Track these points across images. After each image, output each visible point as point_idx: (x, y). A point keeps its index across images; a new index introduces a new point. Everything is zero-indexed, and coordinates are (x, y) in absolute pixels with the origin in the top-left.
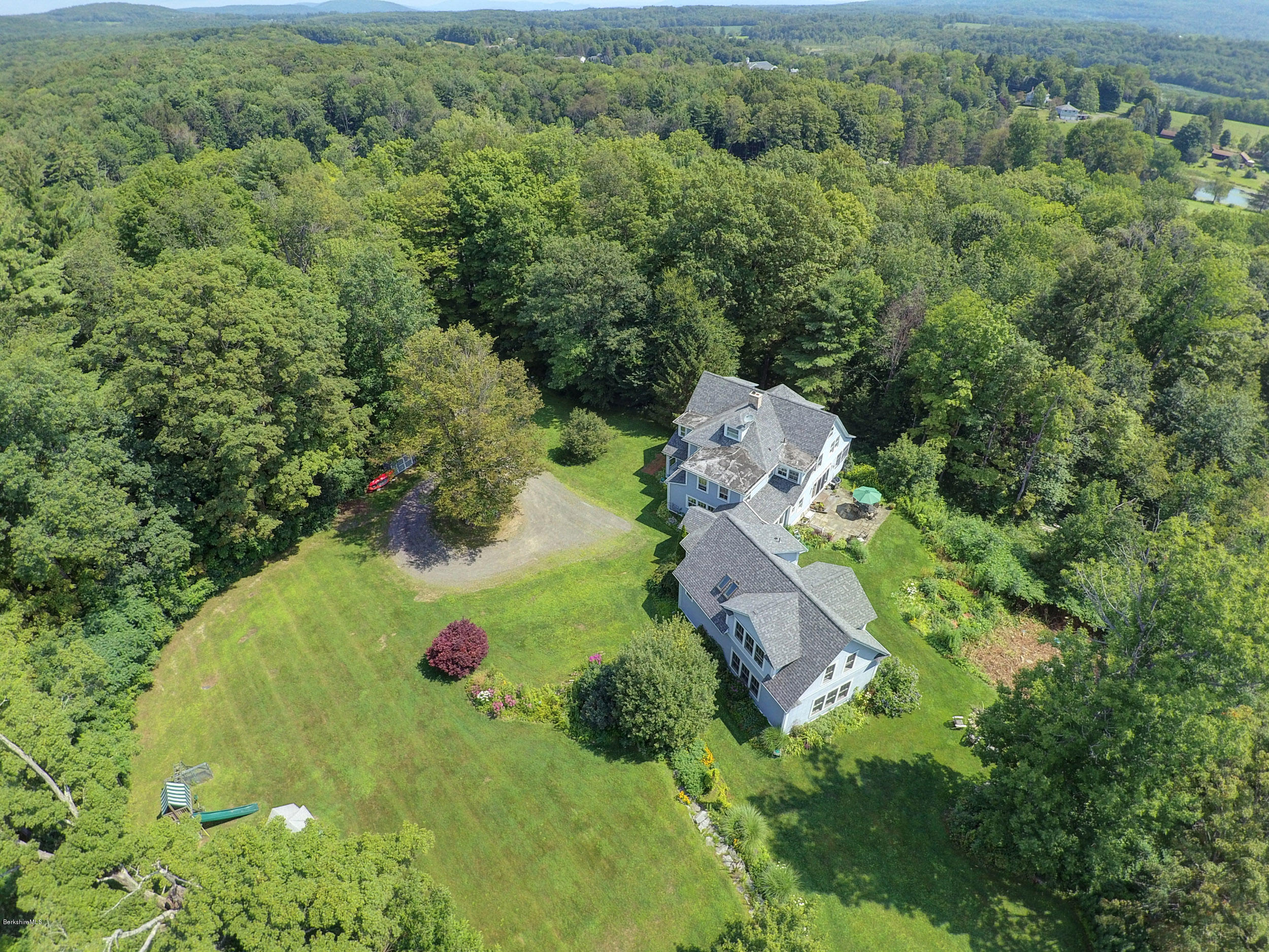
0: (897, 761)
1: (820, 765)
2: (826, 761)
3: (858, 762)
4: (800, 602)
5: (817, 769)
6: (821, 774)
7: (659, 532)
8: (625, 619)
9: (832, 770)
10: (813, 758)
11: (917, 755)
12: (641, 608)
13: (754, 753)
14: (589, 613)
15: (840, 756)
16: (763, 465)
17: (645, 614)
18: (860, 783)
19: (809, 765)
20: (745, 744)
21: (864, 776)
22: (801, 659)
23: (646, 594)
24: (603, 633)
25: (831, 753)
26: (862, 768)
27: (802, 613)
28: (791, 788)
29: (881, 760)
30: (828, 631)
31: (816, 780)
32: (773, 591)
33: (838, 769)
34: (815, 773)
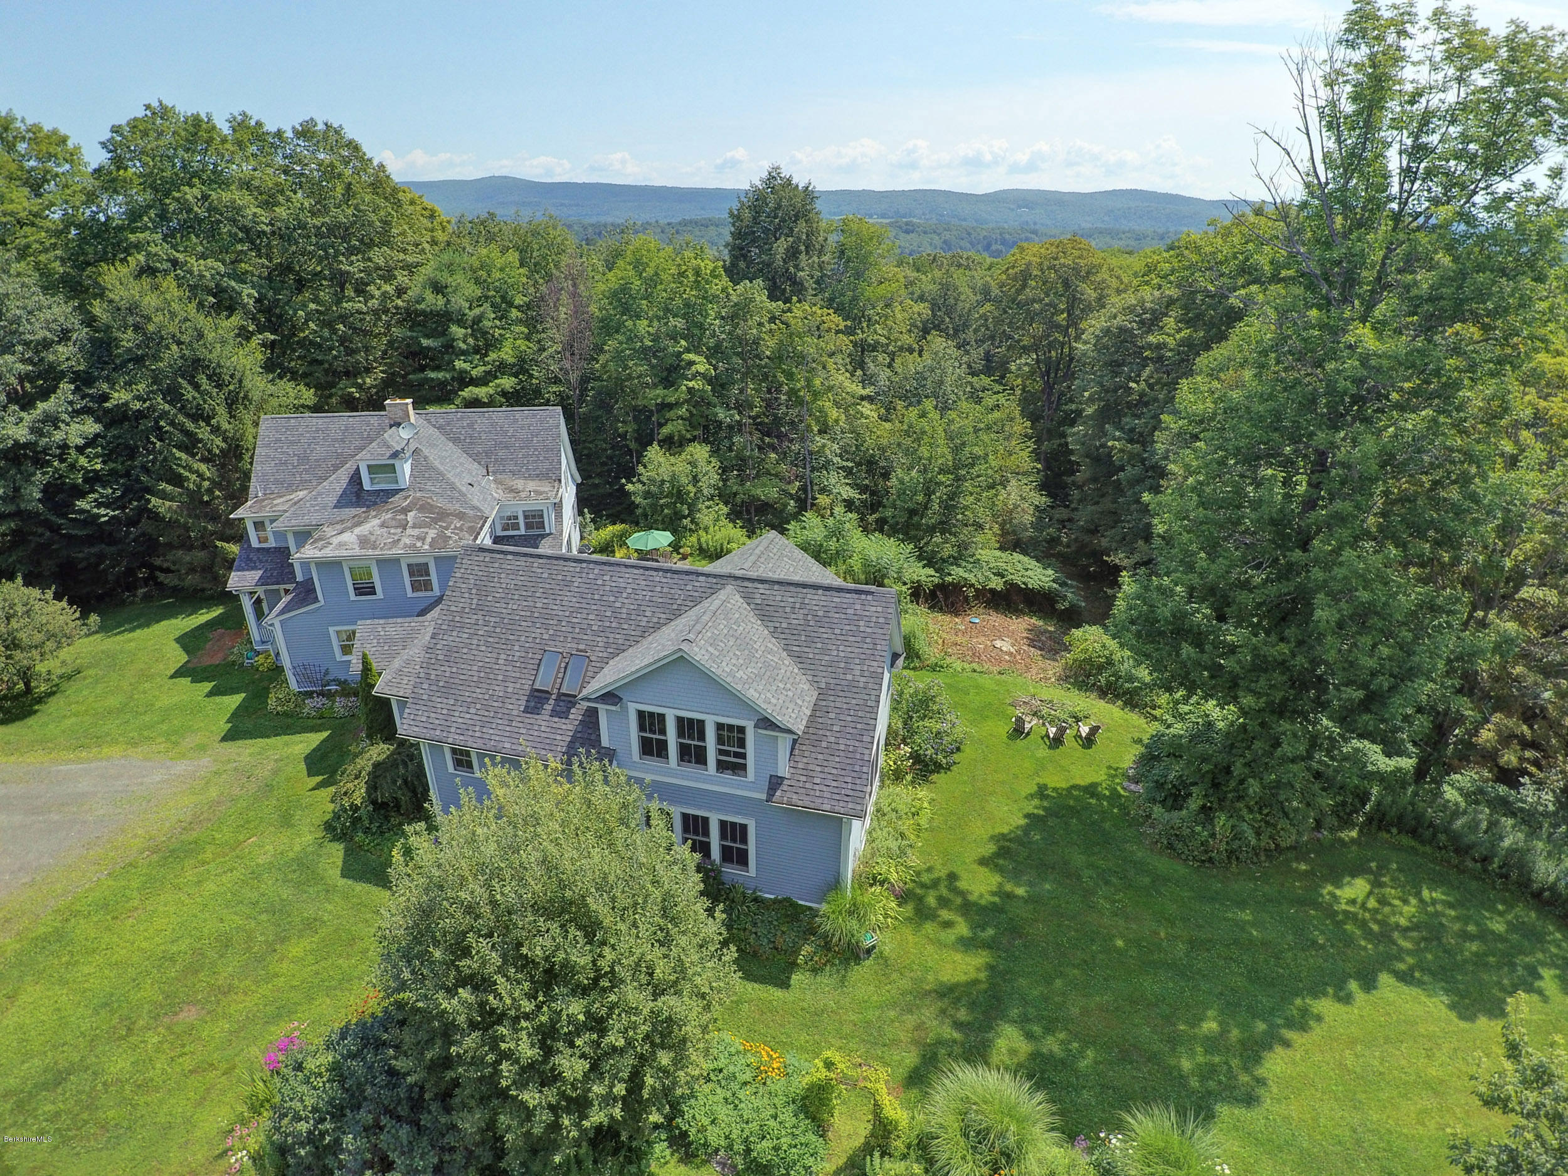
0: (1023, 822)
1: (945, 915)
2: (943, 902)
3: (983, 862)
4: (748, 598)
5: (948, 924)
6: (962, 928)
7: (297, 738)
8: (311, 925)
9: (968, 908)
10: (923, 914)
11: (1032, 796)
12: (342, 882)
13: (826, 980)
14: (192, 970)
15: (952, 877)
16: (474, 508)
17: (360, 887)
18: (1021, 891)
19: (929, 927)
20: (796, 978)
21: (1015, 875)
22: (822, 694)
23: (336, 852)
24: (266, 989)
25: (935, 883)
26: (1000, 869)
27: (764, 613)
28: (948, 993)
29: (1003, 837)
30: (839, 609)
31: (967, 944)
32: (677, 614)
33: (973, 898)
34: (950, 936)
